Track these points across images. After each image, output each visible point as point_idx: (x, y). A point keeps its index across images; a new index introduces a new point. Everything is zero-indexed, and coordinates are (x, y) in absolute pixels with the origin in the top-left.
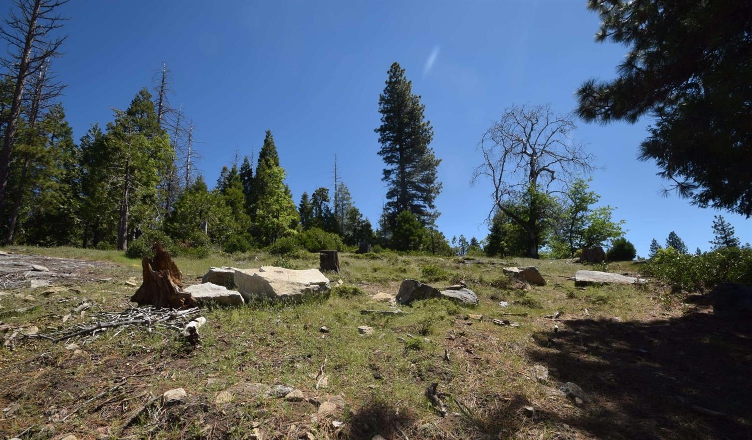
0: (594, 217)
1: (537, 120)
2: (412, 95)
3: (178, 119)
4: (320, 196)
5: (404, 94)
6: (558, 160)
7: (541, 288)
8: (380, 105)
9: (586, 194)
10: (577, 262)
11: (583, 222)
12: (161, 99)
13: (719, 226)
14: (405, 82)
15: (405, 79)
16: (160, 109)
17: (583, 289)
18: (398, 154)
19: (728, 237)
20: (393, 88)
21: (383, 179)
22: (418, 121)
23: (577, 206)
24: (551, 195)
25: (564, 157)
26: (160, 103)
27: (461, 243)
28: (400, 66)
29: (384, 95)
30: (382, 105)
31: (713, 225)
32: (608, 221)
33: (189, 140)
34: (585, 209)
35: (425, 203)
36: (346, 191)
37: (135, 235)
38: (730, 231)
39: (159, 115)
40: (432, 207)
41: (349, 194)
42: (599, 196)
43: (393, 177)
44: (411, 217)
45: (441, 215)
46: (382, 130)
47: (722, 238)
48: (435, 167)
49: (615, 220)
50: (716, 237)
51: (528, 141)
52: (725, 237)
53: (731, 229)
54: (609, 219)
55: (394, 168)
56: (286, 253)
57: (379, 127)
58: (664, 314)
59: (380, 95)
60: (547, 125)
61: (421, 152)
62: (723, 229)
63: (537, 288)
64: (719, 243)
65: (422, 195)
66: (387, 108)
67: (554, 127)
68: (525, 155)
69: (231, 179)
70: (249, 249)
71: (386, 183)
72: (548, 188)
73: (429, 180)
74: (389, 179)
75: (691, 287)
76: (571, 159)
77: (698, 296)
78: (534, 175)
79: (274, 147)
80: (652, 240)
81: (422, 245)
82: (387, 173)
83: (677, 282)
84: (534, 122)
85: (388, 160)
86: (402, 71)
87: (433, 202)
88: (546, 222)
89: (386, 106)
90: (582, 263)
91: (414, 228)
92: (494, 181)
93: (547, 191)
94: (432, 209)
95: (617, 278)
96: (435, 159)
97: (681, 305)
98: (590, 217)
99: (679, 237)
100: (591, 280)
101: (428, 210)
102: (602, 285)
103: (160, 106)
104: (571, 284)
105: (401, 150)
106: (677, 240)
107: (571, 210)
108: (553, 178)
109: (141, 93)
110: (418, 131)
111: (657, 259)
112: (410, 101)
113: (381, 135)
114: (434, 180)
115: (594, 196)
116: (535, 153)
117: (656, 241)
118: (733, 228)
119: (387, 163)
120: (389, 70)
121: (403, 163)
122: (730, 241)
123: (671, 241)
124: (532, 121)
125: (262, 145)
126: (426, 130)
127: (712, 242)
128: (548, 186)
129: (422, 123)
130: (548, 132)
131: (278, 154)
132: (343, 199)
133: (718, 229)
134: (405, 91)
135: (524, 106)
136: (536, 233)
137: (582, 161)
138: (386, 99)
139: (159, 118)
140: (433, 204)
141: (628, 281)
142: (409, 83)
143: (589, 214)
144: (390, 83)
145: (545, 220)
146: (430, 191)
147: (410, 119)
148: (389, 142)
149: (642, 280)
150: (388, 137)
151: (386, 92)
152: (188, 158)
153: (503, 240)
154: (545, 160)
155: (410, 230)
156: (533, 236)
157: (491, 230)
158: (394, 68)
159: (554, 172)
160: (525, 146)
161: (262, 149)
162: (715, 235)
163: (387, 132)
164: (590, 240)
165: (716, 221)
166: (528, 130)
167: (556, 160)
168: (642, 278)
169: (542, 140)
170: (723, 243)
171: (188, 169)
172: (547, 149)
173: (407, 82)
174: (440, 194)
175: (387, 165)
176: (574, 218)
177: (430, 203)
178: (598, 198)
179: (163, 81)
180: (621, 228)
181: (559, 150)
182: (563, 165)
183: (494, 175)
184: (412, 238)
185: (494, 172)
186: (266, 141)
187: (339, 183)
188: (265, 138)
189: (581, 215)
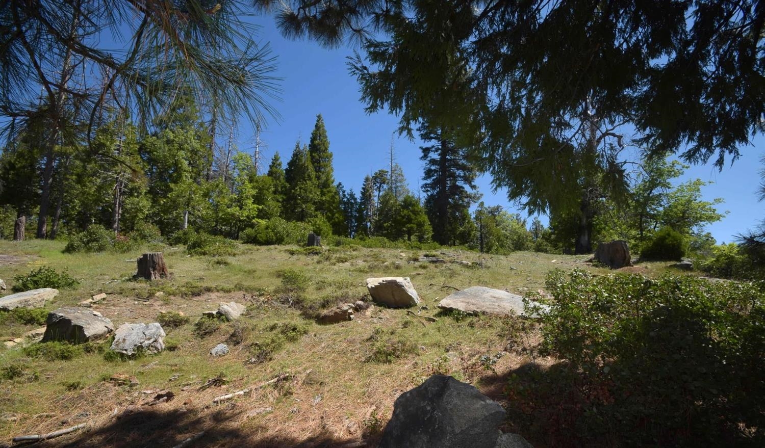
0: (675, 195)
4: (380, 179)
10: (590, 261)
11: (659, 202)
32: (696, 200)
33: (258, 130)
34: (664, 184)
35: (466, 184)
36: (400, 172)
40: (473, 187)
43: (433, 155)
44: (413, 202)
54: (696, 197)
55: (433, 145)
65: (464, 173)
71: (423, 162)
74: (428, 157)
79: (324, 131)
82: (426, 151)
85: (426, 136)
87: (475, 182)
91: (414, 214)
98: (670, 195)
108: (620, 145)
119: (423, 140)
121: (444, 138)
131: (328, 139)
132: (397, 181)
139: (214, 111)
155: (408, 217)
159: (622, 137)
161: (313, 133)
171: (256, 159)
175: (425, 142)
176: (647, 197)
177: (472, 183)
178: (685, 170)
180: (715, 210)
184: (409, 226)
186: (316, 126)
187: (394, 165)
188: (315, 122)
189: (657, 193)
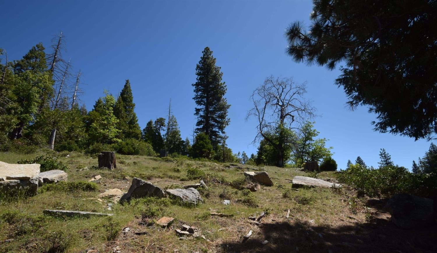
0: (315, 144)
1: (285, 86)
2: (216, 66)
3: (67, 67)
4: (160, 123)
5: (211, 65)
6: (296, 110)
7: (268, 188)
8: (197, 70)
9: (311, 130)
10: (302, 170)
11: (309, 147)
12: (56, 53)
13: (383, 154)
14: (212, 58)
15: (212, 57)
16: (54, 59)
17: (297, 190)
18: (205, 100)
19: (387, 161)
20: (205, 61)
21: (195, 114)
22: (218, 82)
23: (306, 137)
24: (292, 130)
25: (299, 108)
26: (55, 55)
27: (243, 156)
28: (210, 49)
29: (199, 65)
30: (198, 70)
31: (380, 154)
32: (323, 147)
33: (77, 82)
34: (311, 139)
35: (219, 130)
36: (175, 120)
37: (16, 137)
38: (388, 158)
39: (53, 63)
40: (223, 133)
41: (176, 122)
42: (319, 132)
43: (201, 113)
44: (205, 137)
45: (228, 138)
46: (197, 85)
47: (385, 161)
48: (227, 109)
49: (327, 146)
50: (382, 160)
51: (280, 98)
52: (386, 161)
53: (389, 156)
54: (324, 146)
55: (202, 108)
56: (95, 153)
57: (195, 83)
58: (350, 218)
59: (197, 64)
60: (291, 89)
61: (219, 99)
62: (385, 156)
63: (265, 188)
64: (383, 164)
65: (218, 125)
66: (200, 72)
67: (294, 90)
68: (278, 106)
69: (97, 106)
70: (76, 150)
71: (196, 116)
72: (290, 126)
73: (222, 117)
74: (199, 114)
75: (371, 193)
76: (303, 109)
77: (377, 201)
78: (282, 117)
79: (130, 90)
80: (348, 160)
81: (211, 155)
82: (198, 110)
83: (361, 188)
84: (284, 87)
85: (199, 103)
86: (211, 52)
87: (224, 130)
88: (288, 145)
89: (200, 71)
90: (305, 171)
91: (206, 144)
92: (259, 119)
93: (290, 127)
94: (223, 134)
95: (321, 183)
96: (227, 104)
97: (365, 209)
98: (313, 144)
99: (362, 159)
100: (303, 183)
101: (221, 134)
102: (310, 188)
103: (55, 57)
104: (289, 186)
105: (207, 98)
106: (361, 161)
107: (303, 139)
108: (293, 120)
109: (37, 46)
110: (218, 88)
111: (349, 171)
112: (214, 69)
113: (196, 88)
114: (225, 116)
115: (316, 132)
116: (283, 105)
117: (350, 161)
118: (390, 156)
119: (197, 105)
120: (203, 51)
121: (207, 105)
122: (388, 163)
123: (358, 161)
124: (282, 87)
125: (123, 87)
126: (222, 87)
127: (379, 163)
128: (290, 124)
129: (220, 83)
130: (291, 93)
131: (132, 95)
132: (173, 125)
133: (382, 156)
134: (211, 63)
135: (278, 78)
136: (283, 152)
137: (309, 111)
138: (200, 67)
139: (53, 65)
140: (224, 131)
141: (328, 185)
142: (214, 59)
143: (313, 142)
144: (203, 58)
145: (288, 144)
146: (223, 123)
147: (213, 80)
148: (200, 92)
149: (337, 185)
150: (200, 89)
151: (200, 63)
152: (75, 93)
153: (263, 155)
154: (289, 109)
155: (203, 145)
156: (280, 153)
157: (258, 149)
158: (206, 50)
159: (294, 116)
160: (278, 101)
161: (122, 90)
162: (381, 159)
163: (200, 86)
164: (313, 158)
165: (382, 151)
166: (280, 91)
167: (295, 110)
168: (338, 183)
169: (288, 98)
170: (385, 164)
171: (74, 100)
172: (290, 103)
173: (213, 59)
174: (229, 125)
175: (198, 106)
176: (304, 145)
177: (222, 130)
178: (318, 134)
179: (59, 42)
180: (330, 152)
181: (297, 104)
182: (299, 113)
183: (259, 115)
184: (204, 150)
185: (259, 114)
186: (125, 86)
187: (171, 116)
188: (125, 84)
189: (308, 143)
